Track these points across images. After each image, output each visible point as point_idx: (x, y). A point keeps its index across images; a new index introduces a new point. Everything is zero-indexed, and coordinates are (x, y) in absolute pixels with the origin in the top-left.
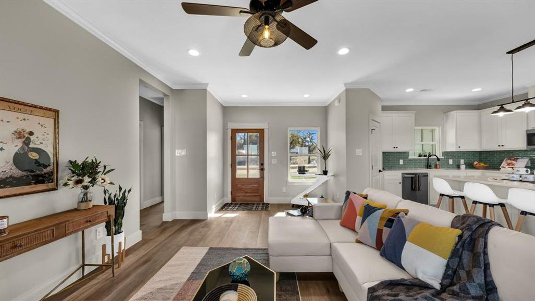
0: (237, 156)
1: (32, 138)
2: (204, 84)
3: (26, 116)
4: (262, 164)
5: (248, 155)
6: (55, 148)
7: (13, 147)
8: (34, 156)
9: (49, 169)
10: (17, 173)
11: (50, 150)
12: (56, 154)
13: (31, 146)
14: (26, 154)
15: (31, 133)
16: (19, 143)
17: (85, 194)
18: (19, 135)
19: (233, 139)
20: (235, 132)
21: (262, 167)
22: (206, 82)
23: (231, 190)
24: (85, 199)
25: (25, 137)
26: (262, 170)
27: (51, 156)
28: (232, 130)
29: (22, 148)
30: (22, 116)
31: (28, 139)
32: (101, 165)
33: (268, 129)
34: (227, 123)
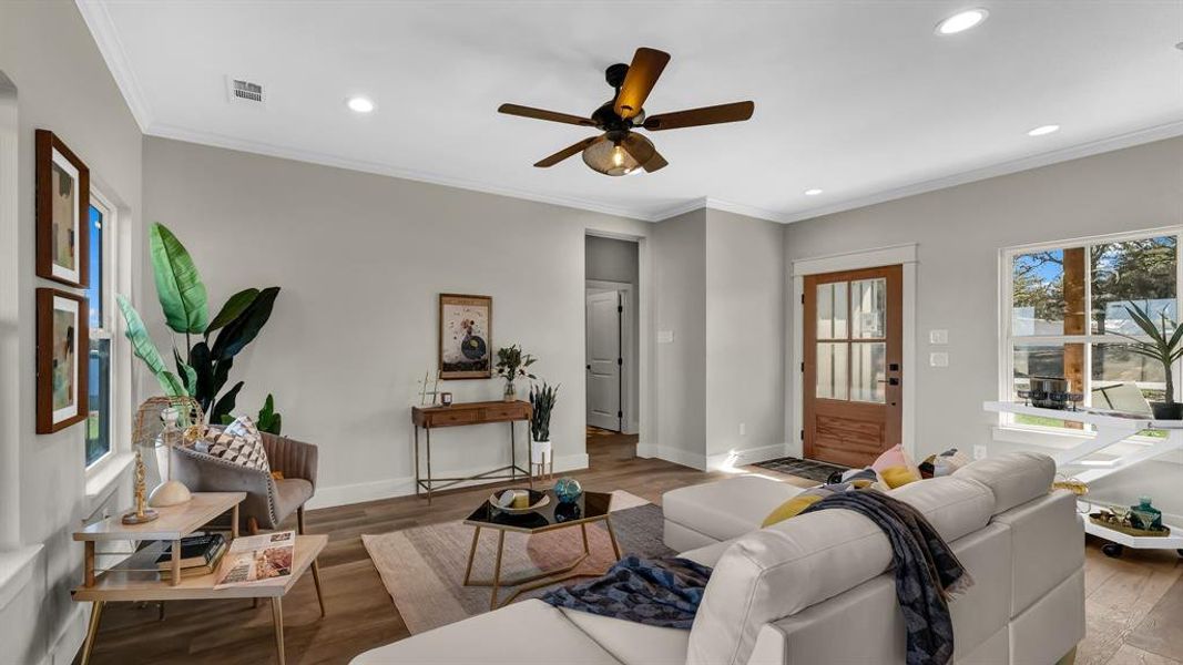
0: (819, 345)
1: (473, 327)
2: (698, 200)
3: (469, 308)
4: (895, 367)
5: (850, 341)
6: (489, 335)
7: (463, 336)
8: (475, 344)
9: (485, 356)
11: (485, 338)
12: (490, 341)
13: (473, 334)
14: (470, 342)
15: (472, 323)
16: (466, 332)
17: (510, 386)
18: (466, 325)
19: (809, 300)
20: (812, 282)
21: (894, 375)
22: (702, 195)
23: (801, 429)
24: (510, 391)
25: (469, 327)
26: (894, 382)
27: (486, 342)
28: (806, 277)
29: (467, 337)
30: (466, 308)
31: (471, 328)
32: (522, 354)
33: (917, 262)
34: (793, 264)
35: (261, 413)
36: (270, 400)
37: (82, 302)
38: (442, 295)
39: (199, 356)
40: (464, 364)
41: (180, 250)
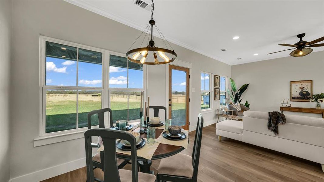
1: (304, 88)
7: (300, 91)
8: (305, 93)
9: (309, 96)
10: (300, 96)
11: (310, 91)
12: (312, 92)
13: (304, 90)
14: (302, 92)
15: (304, 87)
16: (301, 90)
17: (318, 104)
18: (301, 88)
25: (302, 89)
29: (301, 91)
30: (301, 84)
31: (303, 89)
35: (245, 103)
36: (247, 102)
37: (219, 89)
38: (291, 81)
39: (236, 95)
40: (300, 98)
41: (233, 81)
